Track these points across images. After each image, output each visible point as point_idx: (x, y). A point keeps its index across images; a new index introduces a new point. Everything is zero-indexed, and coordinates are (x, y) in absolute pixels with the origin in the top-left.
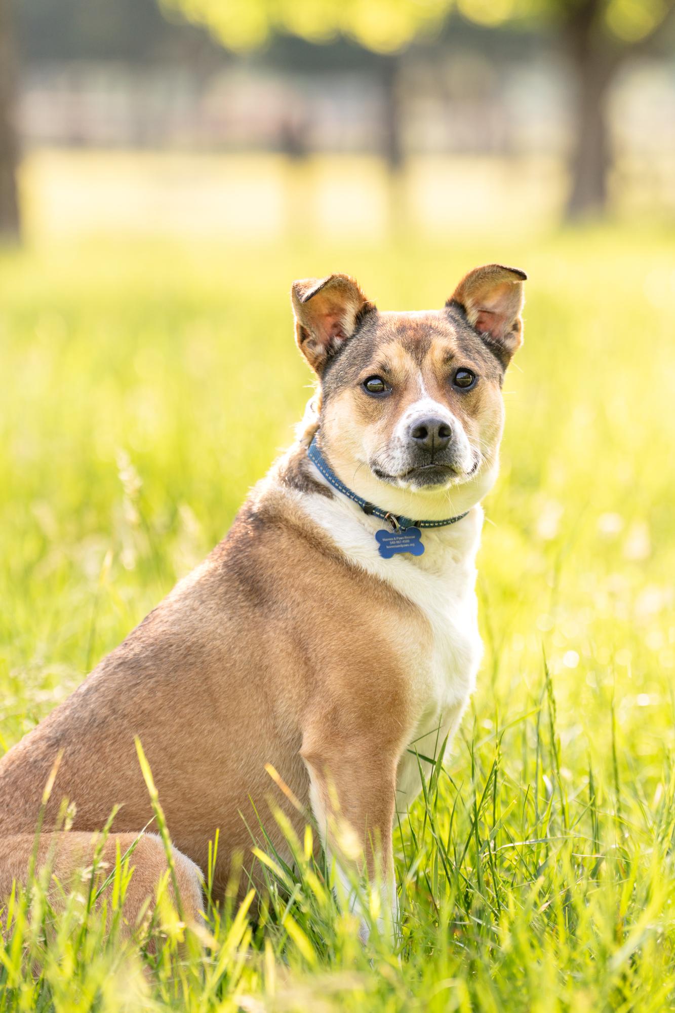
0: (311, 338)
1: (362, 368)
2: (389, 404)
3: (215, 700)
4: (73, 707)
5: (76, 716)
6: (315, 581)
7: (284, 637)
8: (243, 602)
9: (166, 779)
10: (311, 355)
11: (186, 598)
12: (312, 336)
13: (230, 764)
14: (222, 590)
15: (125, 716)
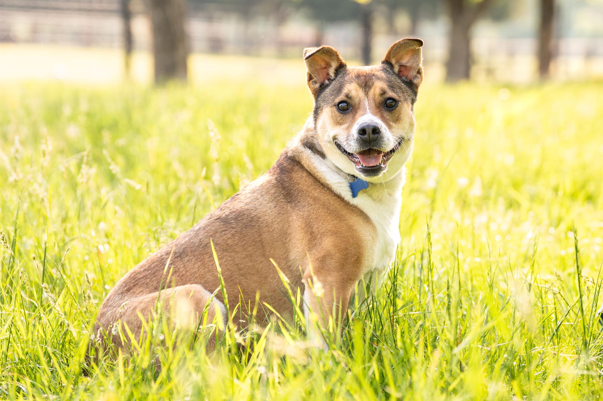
0: (314, 80)
1: (336, 97)
2: (349, 117)
3: (263, 247)
4: (190, 236)
5: (192, 241)
6: (320, 196)
7: (301, 220)
8: (282, 199)
9: (236, 280)
10: (313, 88)
11: (254, 192)
12: (315, 79)
13: (269, 279)
14: (273, 191)
15: (218, 244)
